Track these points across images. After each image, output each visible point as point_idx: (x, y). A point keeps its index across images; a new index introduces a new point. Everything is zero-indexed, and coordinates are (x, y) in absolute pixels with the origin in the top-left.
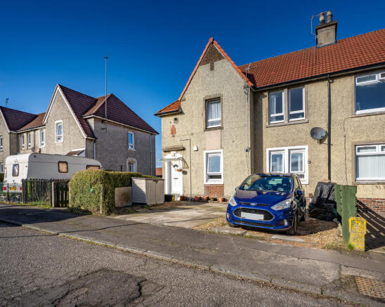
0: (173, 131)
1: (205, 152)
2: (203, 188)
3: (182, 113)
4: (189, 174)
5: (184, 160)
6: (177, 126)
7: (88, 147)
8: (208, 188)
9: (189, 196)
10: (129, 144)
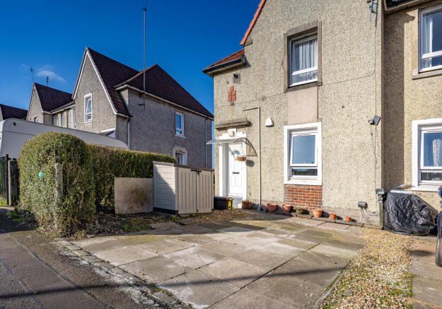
0: (232, 96)
1: (286, 128)
2: (282, 190)
3: (246, 65)
4: (257, 166)
5: (249, 143)
6: (237, 87)
7: (120, 127)
8: (291, 190)
9: (257, 203)
10: (177, 129)
